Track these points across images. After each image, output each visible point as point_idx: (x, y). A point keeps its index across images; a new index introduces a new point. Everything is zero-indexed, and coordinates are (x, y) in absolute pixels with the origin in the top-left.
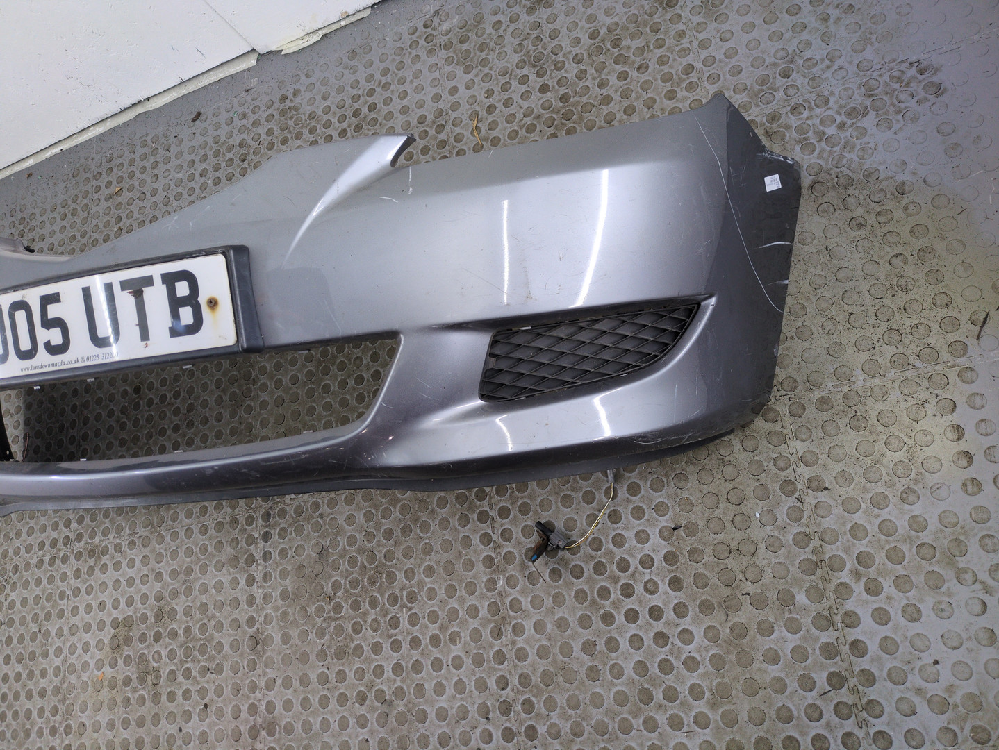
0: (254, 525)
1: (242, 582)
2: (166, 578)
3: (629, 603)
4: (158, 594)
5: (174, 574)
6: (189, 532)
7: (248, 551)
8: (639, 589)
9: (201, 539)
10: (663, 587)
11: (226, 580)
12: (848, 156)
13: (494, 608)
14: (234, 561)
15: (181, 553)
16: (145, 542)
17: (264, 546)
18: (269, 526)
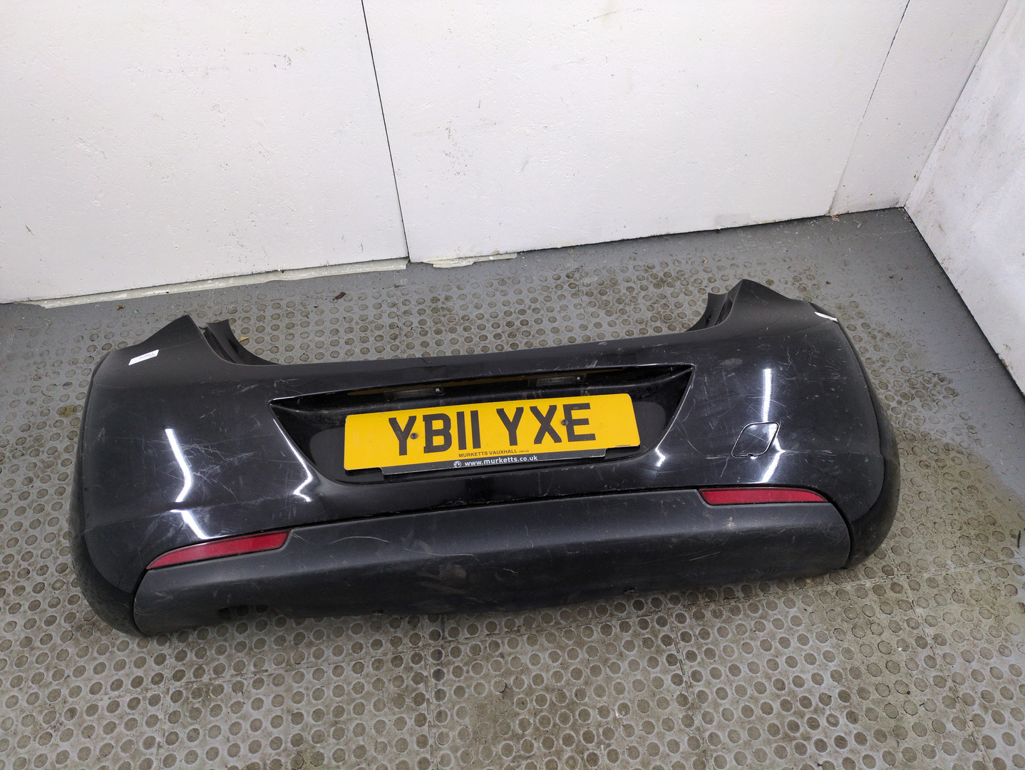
0: (423, 662)
1: (410, 722)
2: (309, 719)
3: (816, 735)
4: (297, 737)
5: (318, 715)
6: (338, 670)
7: (417, 689)
8: (823, 722)
9: (356, 678)
10: (843, 720)
11: (389, 720)
12: (909, 422)
13: (694, 743)
14: (399, 701)
15: (329, 692)
16: (278, 681)
17: (436, 684)
18: (441, 664)
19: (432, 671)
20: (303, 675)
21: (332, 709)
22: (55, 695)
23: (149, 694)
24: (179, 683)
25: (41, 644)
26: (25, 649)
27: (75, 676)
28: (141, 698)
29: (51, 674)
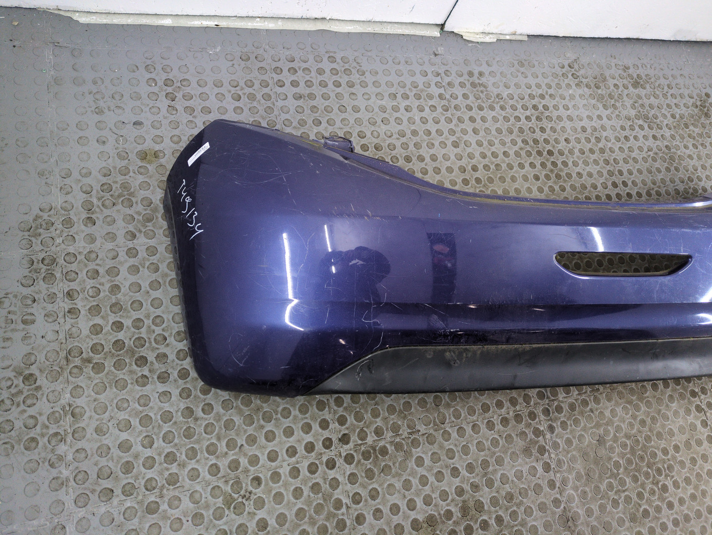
0: (537, 419)
1: (540, 470)
2: (464, 472)
4: (459, 489)
5: (470, 468)
6: (475, 428)
7: (538, 442)
9: (491, 434)
11: (525, 469)
14: (527, 451)
15: (473, 448)
16: (431, 440)
17: (551, 437)
18: (551, 420)
19: (546, 426)
20: (449, 434)
21: (480, 463)
22: (234, 465)
23: (325, 459)
24: (348, 446)
25: (204, 413)
26: (189, 420)
27: (249, 445)
28: (317, 462)
29: (224, 443)
